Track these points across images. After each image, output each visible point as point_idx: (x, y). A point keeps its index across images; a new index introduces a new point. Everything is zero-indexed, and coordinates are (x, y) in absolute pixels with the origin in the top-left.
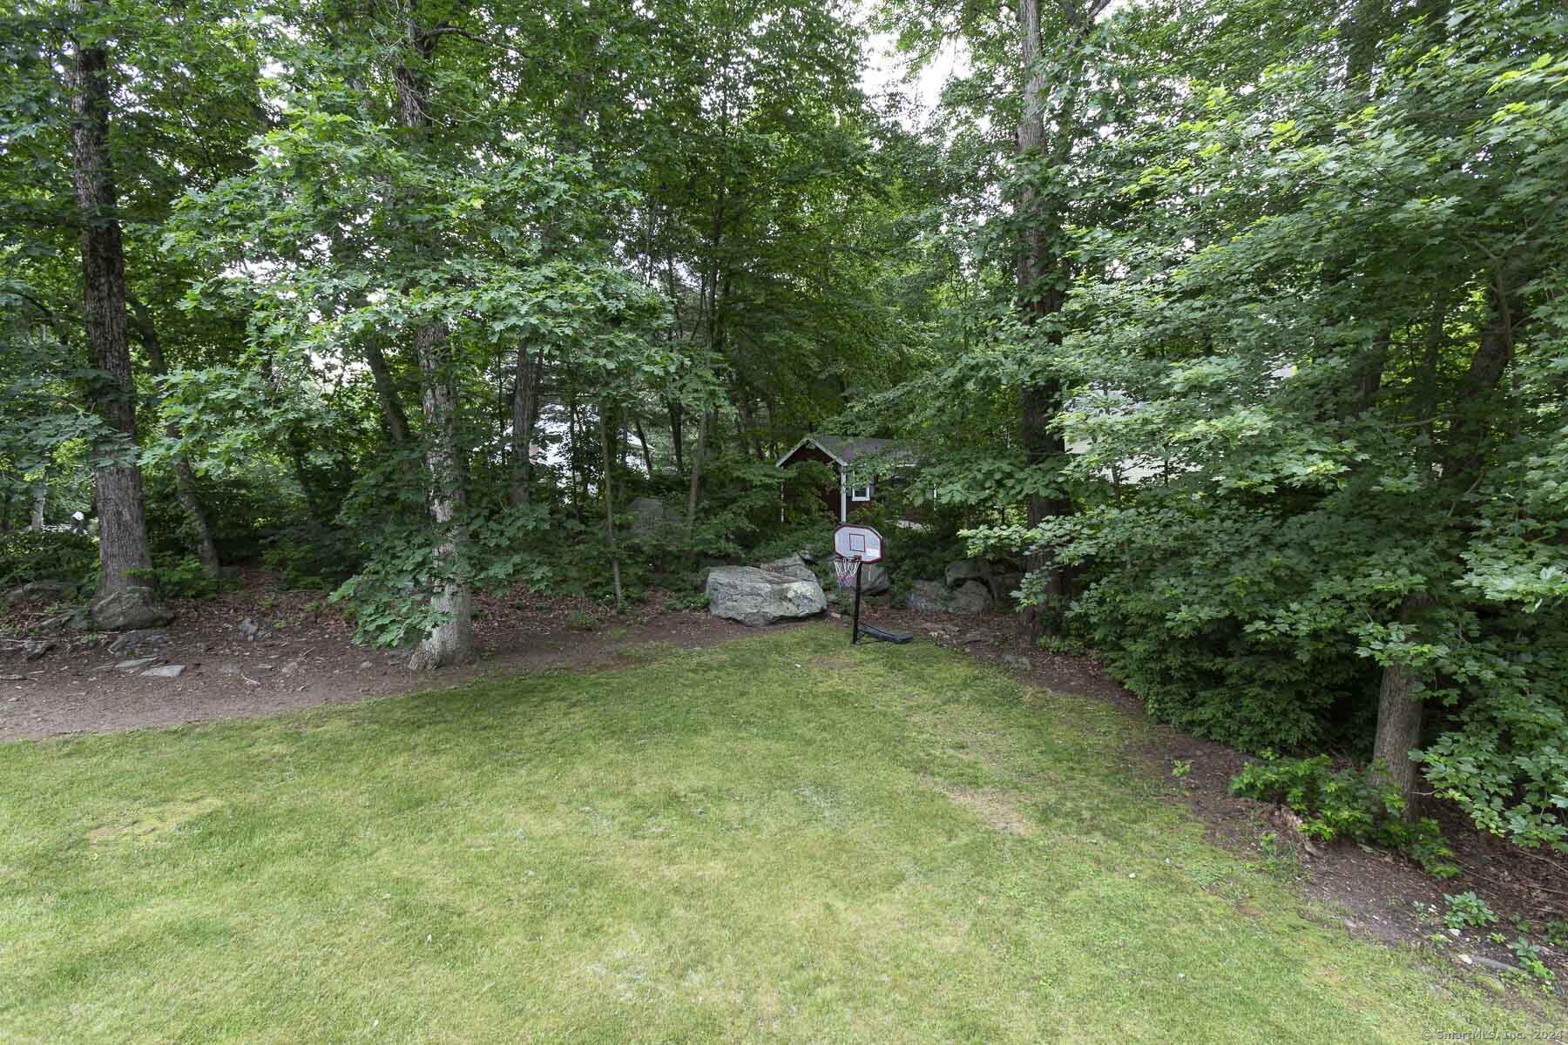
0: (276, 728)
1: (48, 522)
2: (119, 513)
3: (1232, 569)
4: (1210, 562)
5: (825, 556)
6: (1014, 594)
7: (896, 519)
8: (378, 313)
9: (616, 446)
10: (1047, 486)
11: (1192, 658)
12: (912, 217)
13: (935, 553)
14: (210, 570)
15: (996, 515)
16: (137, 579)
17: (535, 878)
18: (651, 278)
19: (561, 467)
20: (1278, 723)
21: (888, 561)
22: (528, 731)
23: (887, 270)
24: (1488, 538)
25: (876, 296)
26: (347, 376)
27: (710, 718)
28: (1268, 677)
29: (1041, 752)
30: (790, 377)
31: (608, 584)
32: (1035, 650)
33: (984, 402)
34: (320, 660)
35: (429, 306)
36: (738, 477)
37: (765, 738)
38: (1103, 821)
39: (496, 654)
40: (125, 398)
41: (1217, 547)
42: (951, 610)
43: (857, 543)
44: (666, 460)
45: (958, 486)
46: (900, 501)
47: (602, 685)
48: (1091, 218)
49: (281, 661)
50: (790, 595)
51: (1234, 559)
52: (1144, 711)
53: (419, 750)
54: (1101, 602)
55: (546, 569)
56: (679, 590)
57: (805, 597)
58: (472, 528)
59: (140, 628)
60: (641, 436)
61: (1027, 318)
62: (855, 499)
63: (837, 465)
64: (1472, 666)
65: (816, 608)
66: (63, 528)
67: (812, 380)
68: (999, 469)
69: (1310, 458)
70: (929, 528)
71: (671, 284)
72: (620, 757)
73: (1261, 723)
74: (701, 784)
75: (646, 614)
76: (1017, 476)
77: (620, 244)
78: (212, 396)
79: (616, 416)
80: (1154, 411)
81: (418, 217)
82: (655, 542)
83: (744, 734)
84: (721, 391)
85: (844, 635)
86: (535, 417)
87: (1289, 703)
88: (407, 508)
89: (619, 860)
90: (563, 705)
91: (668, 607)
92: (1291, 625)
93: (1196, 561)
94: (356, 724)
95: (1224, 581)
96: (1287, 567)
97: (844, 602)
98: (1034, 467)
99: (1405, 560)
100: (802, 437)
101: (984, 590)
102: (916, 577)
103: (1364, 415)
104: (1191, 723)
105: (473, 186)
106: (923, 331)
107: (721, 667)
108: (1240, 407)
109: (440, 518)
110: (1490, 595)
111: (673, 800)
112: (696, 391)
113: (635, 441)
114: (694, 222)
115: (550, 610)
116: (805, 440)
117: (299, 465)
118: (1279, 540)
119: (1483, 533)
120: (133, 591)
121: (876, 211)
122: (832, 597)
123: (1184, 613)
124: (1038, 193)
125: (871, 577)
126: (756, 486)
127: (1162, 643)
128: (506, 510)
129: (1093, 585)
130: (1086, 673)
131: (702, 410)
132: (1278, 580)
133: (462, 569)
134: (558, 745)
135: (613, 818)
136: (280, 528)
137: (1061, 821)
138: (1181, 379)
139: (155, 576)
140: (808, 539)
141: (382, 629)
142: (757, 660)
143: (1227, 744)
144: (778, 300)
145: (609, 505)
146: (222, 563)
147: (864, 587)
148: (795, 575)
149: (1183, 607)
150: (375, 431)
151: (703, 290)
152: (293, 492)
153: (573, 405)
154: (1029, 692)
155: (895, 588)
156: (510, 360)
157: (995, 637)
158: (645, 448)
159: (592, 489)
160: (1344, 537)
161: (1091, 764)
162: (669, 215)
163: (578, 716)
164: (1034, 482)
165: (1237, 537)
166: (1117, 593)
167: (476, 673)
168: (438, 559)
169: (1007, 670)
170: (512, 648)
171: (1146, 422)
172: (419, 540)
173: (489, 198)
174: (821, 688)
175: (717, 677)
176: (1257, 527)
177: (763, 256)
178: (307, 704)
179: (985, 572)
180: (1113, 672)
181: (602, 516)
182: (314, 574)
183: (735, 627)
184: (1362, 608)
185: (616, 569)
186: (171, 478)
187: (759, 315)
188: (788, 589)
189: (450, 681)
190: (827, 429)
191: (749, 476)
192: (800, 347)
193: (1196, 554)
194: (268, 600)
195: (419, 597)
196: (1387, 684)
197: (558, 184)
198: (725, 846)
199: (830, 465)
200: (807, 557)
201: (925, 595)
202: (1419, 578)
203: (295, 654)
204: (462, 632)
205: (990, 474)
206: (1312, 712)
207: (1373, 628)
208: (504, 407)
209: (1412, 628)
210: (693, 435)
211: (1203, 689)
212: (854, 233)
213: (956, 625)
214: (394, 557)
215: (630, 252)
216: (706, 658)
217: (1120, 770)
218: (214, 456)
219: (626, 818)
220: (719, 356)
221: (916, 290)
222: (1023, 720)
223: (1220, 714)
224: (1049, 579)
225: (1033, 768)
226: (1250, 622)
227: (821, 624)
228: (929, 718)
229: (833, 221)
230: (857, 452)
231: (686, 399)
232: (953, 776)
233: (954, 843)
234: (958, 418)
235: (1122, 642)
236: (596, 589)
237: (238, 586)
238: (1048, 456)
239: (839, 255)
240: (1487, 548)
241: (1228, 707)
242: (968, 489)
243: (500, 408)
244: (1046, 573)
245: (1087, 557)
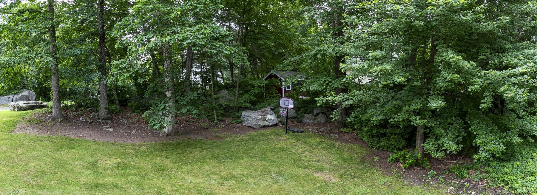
0: (131, 146)
1: (92, 95)
2: (103, 94)
3: (386, 106)
4: (381, 104)
5: (277, 107)
6: (331, 116)
7: (299, 96)
8: (155, 42)
9: (214, 75)
10: (340, 85)
11: (379, 130)
12: (301, 9)
13: (310, 106)
14: (118, 107)
15: (328, 94)
16: (106, 108)
17: (194, 192)
18: (224, 27)
19: (199, 82)
20: (398, 143)
21: (296, 108)
22: (191, 155)
23: (296, 23)
24: (432, 95)
25: (292, 30)
26: (146, 59)
27: (244, 155)
28: (395, 133)
29: (341, 160)
30: (267, 54)
31: (212, 115)
32: (339, 132)
33: (324, 61)
34: (140, 131)
35: (167, 39)
36: (251, 84)
37: (261, 161)
38: (357, 175)
39: (182, 134)
40: (105, 68)
41: (382, 100)
42: (315, 122)
43: (286, 102)
44: (228, 79)
45: (316, 85)
46: (299, 90)
47: (211, 144)
48: (351, 13)
49: (132, 130)
50: (267, 119)
51: (386, 103)
52: (368, 145)
53: (163, 157)
54: (356, 117)
55: (196, 111)
56: (233, 118)
57: (271, 120)
58: (176, 99)
59: (106, 119)
60: (221, 72)
61: (334, 38)
62: (287, 90)
63: (280, 79)
64: (431, 123)
65: (275, 123)
66: (94, 97)
67: (273, 54)
68: (327, 80)
69: (400, 77)
70: (309, 98)
71: (230, 29)
72: (217, 164)
73: (394, 144)
74: (241, 173)
75: (224, 124)
76: (332, 82)
77: (215, 19)
78: (120, 67)
79: (215, 66)
80: (366, 64)
81: (164, 18)
82: (226, 103)
83: (254, 160)
84: (245, 58)
85: (283, 131)
86: (192, 67)
87: (400, 138)
88: (161, 93)
89: (217, 191)
90: (200, 149)
91: (230, 123)
92: (398, 119)
93: (378, 104)
94: (148, 148)
95: (384, 109)
96: (397, 105)
97: (283, 121)
98: (337, 79)
99: (419, 101)
100: (271, 71)
101: (325, 116)
102: (305, 113)
103: (411, 67)
104: (379, 147)
105: (178, 9)
106: (307, 40)
107: (246, 140)
108: (385, 63)
109: (168, 96)
110: (432, 108)
111: (233, 177)
112: (238, 58)
113: (220, 74)
114: (237, 12)
115: (196, 122)
116: (271, 72)
117: (135, 82)
118: (396, 98)
119: (431, 94)
120: (105, 111)
121: (292, 7)
122: (280, 120)
123: (375, 119)
124: (337, 6)
125: (292, 113)
126: (256, 86)
127: (372, 127)
128: (185, 94)
129: (353, 113)
130: (353, 137)
131: (240, 64)
132: (396, 108)
133: (174, 110)
134: (199, 160)
135: (216, 180)
136: (131, 98)
137: (346, 177)
138: (371, 56)
139: (109, 108)
140: (272, 102)
141: (154, 125)
142: (257, 138)
143: (387, 151)
144: (263, 32)
145: (213, 92)
146: (120, 106)
147: (290, 116)
148: (268, 113)
149: (375, 117)
150: (152, 73)
151: (239, 30)
152: (134, 89)
153: (202, 63)
154: (337, 144)
155: (299, 117)
156: (185, 52)
157: (328, 129)
158: (222, 75)
159: (207, 88)
160: (408, 96)
161: (354, 161)
162: (229, 10)
163: (205, 152)
164: (337, 84)
165: (387, 97)
166: (360, 114)
167: (176, 139)
168: (168, 107)
169: (331, 138)
170: (185, 133)
171: (363, 67)
172: (163, 102)
173: (182, 11)
174: (277, 146)
175: (245, 143)
176: (391, 95)
177: (257, 19)
178: (138, 142)
179: (325, 111)
180: (360, 136)
181: (211, 96)
182: (139, 110)
183: (250, 129)
184: (412, 113)
185: (215, 111)
186: (112, 86)
187: (257, 35)
188: (266, 117)
189: (170, 140)
190: (277, 69)
191: (254, 83)
192: (269, 45)
193: (378, 102)
194: (129, 115)
195: (163, 117)
196: (418, 130)
197: (200, 6)
198: (250, 189)
199: (278, 80)
200: (272, 108)
201: (307, 118)
202: (421, 105)
203: (135, 129)
204: (173, 127)
205: (325, 81)
206: (404, 139)
207: (414, 118)
208: (183, 65)
209: (420, 117)
210: (236, 71)
211: (381, 138)
212: (285, 14)
213: (317, 127)
214: (157, 106)
215: (218, 21)
216: (242, 138)
217: (362, 162)
218: (120, 80)
219: (219, 181)
220: (245, 48)
221: (303, 28)
222: (336, 152)
223: (385, 144)
224: (341, 112)
225: (338, 164)
226: (390, 119)
227: (276, 128)
228: (309, 154)
229: (279, 10)
230: (286, 75)
231: (235, 61)
232: (315, 169)
233: (315, 186)
234: (316, 65)
235: (362, 128)
236: (209, 117)
237: (123, 112)
238: (341, 76)
239: (281, 19)
240: (432, 97)
241: (387, 142)
242: (319, 86)
243: (182, 65)
244: (340, 110)
245: (351, 105)
